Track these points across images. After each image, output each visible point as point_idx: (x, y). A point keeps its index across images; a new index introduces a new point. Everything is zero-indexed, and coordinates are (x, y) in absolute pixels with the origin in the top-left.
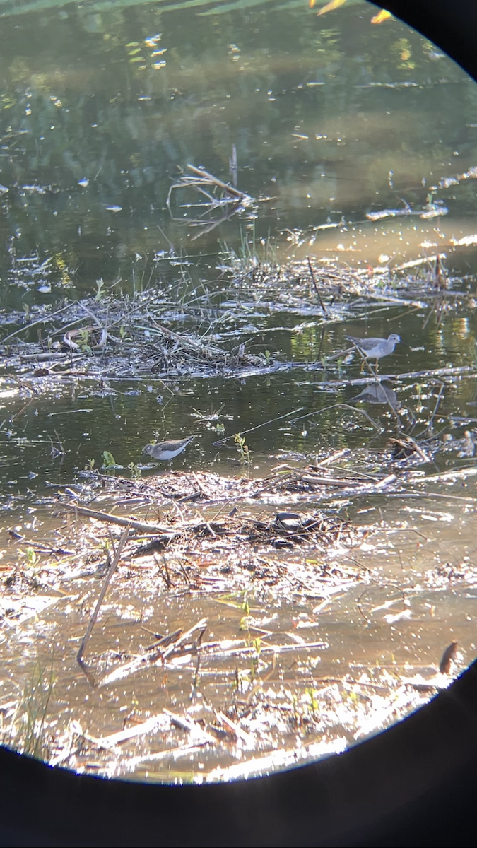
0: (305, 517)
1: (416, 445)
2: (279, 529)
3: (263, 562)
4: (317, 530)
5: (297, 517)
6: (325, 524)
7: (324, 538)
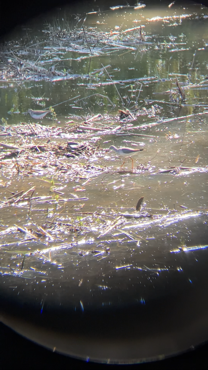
0: (80, 144)
1: (130, 112)
2: (69, 149)
3: (61, 163)
4: (85, 150)
5: (77, 144)
6: (89, 147)
7: (88, 154)
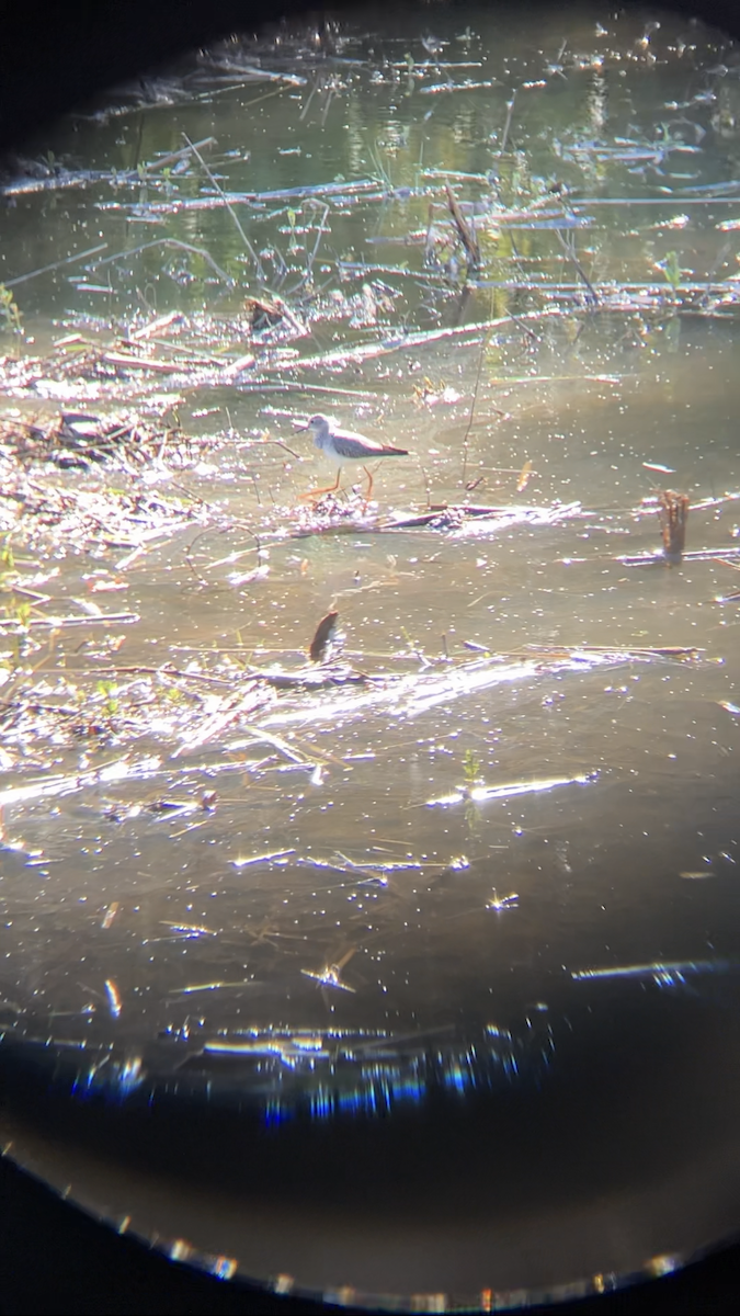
0: (107, 420)
1: (286, 308)
2: (66, 439)
3: (38, 489)
4: (126, 441)
5: (95, 420)
6: (140, 431)
7: (138, 455)
